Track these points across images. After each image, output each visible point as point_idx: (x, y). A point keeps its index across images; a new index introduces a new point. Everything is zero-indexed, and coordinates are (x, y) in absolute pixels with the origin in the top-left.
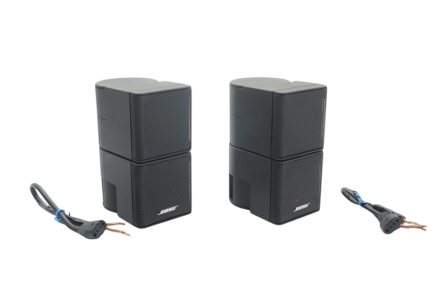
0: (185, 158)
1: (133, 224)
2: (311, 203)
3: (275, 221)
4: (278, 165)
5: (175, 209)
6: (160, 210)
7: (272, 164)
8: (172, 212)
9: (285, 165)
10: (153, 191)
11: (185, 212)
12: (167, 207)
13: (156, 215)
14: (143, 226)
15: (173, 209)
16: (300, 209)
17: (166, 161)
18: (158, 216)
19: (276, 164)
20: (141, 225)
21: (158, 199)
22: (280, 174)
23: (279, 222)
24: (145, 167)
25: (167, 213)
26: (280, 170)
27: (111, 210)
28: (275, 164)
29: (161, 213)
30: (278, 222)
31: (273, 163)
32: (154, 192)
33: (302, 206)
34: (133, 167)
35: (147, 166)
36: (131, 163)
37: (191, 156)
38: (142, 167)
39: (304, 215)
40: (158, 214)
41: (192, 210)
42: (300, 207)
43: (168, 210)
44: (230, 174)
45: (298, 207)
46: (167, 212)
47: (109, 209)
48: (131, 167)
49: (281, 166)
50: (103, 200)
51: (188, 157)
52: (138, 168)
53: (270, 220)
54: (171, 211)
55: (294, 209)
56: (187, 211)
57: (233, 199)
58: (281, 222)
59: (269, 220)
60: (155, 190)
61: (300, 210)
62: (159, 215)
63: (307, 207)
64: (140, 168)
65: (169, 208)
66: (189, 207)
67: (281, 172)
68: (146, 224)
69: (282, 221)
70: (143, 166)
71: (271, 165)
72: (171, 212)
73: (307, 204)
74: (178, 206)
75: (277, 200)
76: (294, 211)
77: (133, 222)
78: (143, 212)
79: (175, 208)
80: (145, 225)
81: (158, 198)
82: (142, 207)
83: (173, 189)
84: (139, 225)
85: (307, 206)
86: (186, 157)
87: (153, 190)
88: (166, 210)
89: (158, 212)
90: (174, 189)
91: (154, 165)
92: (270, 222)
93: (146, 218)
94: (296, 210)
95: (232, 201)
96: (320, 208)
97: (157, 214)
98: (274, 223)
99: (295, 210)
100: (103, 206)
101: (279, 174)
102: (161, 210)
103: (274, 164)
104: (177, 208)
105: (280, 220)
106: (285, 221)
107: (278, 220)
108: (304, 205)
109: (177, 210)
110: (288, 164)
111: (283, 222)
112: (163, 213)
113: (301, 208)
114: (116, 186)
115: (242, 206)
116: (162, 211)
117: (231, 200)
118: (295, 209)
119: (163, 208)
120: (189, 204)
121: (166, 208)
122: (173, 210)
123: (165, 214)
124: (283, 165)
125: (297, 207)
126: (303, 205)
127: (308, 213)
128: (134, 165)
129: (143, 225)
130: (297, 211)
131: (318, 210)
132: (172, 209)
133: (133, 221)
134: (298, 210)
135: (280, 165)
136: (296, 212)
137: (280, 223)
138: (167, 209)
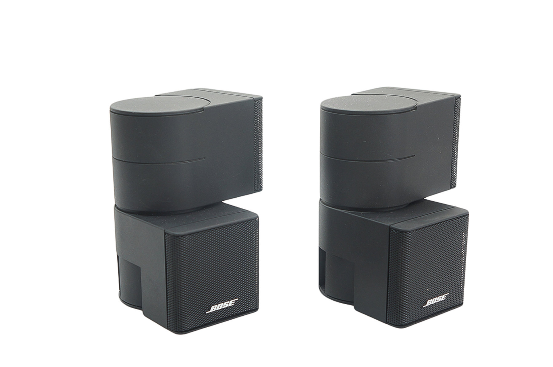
0: (250, 224)
1: (168, 327)
2: (449, 293)
3: (394, 323)
4: (400, 234)
5: (233, 304)
6: (209, 305)
7: (390, 231)
8: (228, 308)
9: (412, 233)
10: (199, 276)
11: (249, 309)
12: (221, 301)
13: (204, 313)
14: (183, 331)
15: (231, 303)
16: (433, 303)
17: (220, 228)
18: (207, 315)
19: (398, 232)
20: (180, 329)
21: (207, 289)
22: (404, 248)
23: (402, 323)
24: (186, 237)
25: (221, 310)
26: (403, 241)
27: (133, 306)
28: (396, 232)
29: (211, 310)
30: (399, 323)
31: (392, 231)
32: (201, 276)
33: (436, 299)
34: (168, 237)
35: (190, 236)
36: (165, 232)
37: (258, 220)
38: (182, 238)
39: (439, 312)
40: (207, 311)
41: (259, 305)
42: (434, 299)
43: (223, 306)
44: (319, 248)
45: (431, 300)
46: (221, 308)
47: (130, 304)
48: (165, 237)
49: (406, 235)
50: (120, 289)
51: (254, 222)
52: (177, 240)
53: (386, 320)
54: (226, 306)
55: (425, 302)
56: (251, 308)
57: (325, 289)
58: (404, 323)
59: (385, 322)
60: (203, 274)
61: (433, 305)
62: (209, 313)
63: (445, 300)
64: (180, 238)
65: (224, 303)
66: (255, 301)
67: (405, 245)
68: (188, 327)
69: (406, 322)
70: (184, 237)
71: (390, 234)
72: (226, 308)
73: (443, 296)
74: (237, 299)
75: (398, 289)
76: (424, 307)
77: (168, 324)
78: (184, 308)
79: (233, 302)
80: (186, 329)
81: (207, 286)
82: (181, 300)
83: (230, 273)
84: (176, 329)
85: (444, 298)
86: (251, 222)
87: (199, 273)
88: (219, 305)
89: (207, 309)
90: (232, 273)
91: (200, 235)
92: (387, 324)
93: (188, 318)
94: (427, 305)
95: (325, 291)
96: (463, 301)
97: (205, 311)
98: (393, 325)
99: (425, 304)
100: (119, 298)
101: (402, 247)
102: (212, 305)
103: (394, 232)
104: (235, 302)
105: (402, 321)
106: (411, 321)
107: (400, 320)
108: (440, 296)
109: (236, 306)
110: (415, 232)
111: (408, 323)
112: (214, 310)
113: (436, 300)
114: (140, 268)
115: (340, 298)
116: (213, 307)
117: (321, 290)
118: (427, 303)
119: (215, 303)
120: (255, 297)
121: (219, 301)
122: (230, 305)
123: (217, 312)
124: (408, 233)
125: (429, 300)
126: (437, 297)
127: (445, 309)
128: (170, 235)
129: (184, 328)
130: (429, 306)
131: (461, 304)
132: (229, 303)
133: (168, 322)
134: (431, 305)
135: (403, 234)
136: (426, 307)
137: (404, 325)
138: (221, 303)
